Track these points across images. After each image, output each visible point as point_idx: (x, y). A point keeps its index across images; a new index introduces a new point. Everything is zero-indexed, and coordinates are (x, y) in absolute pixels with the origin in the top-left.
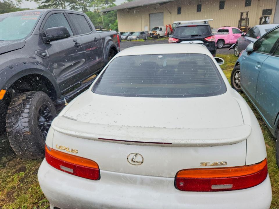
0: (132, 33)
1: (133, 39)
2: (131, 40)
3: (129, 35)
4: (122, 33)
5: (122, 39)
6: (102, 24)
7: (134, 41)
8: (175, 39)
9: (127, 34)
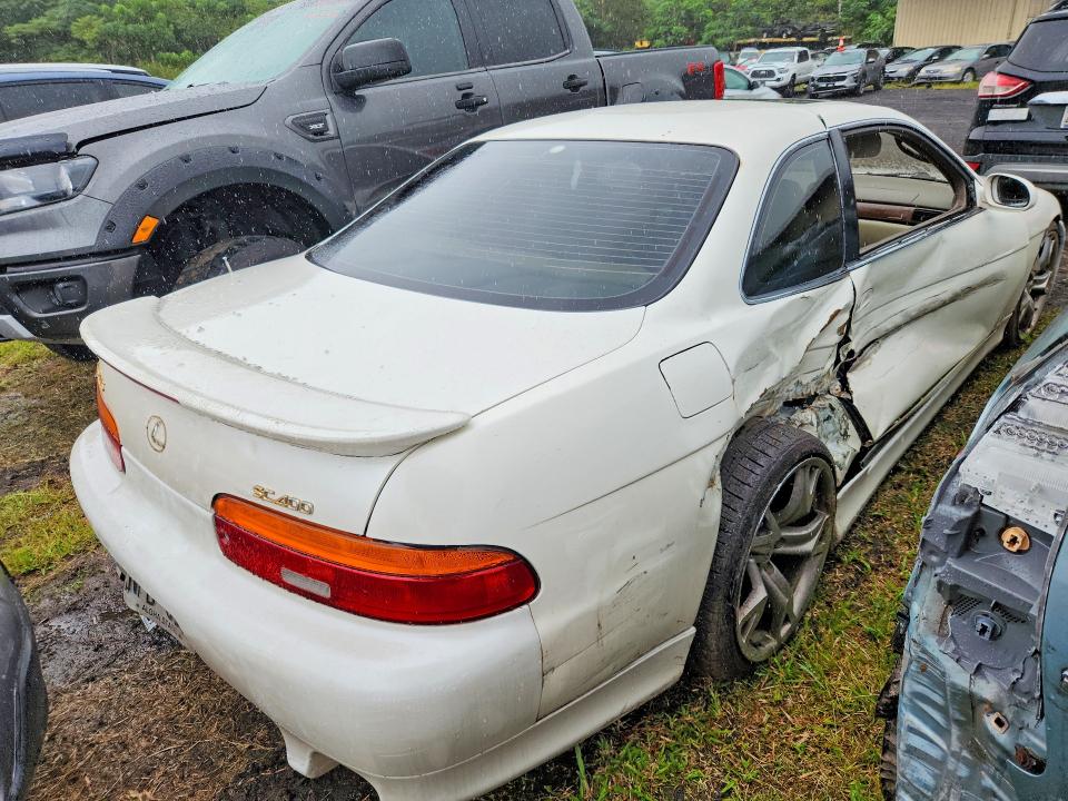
0: (945, 52)
1: (941, 80)
2: (930, 82)
3: (929, 61)
4: (898, 53)
5: (889, 80)
6: (833, 15)
7: (947, 87)
8: (1015, 81)
9: (920, 57)
